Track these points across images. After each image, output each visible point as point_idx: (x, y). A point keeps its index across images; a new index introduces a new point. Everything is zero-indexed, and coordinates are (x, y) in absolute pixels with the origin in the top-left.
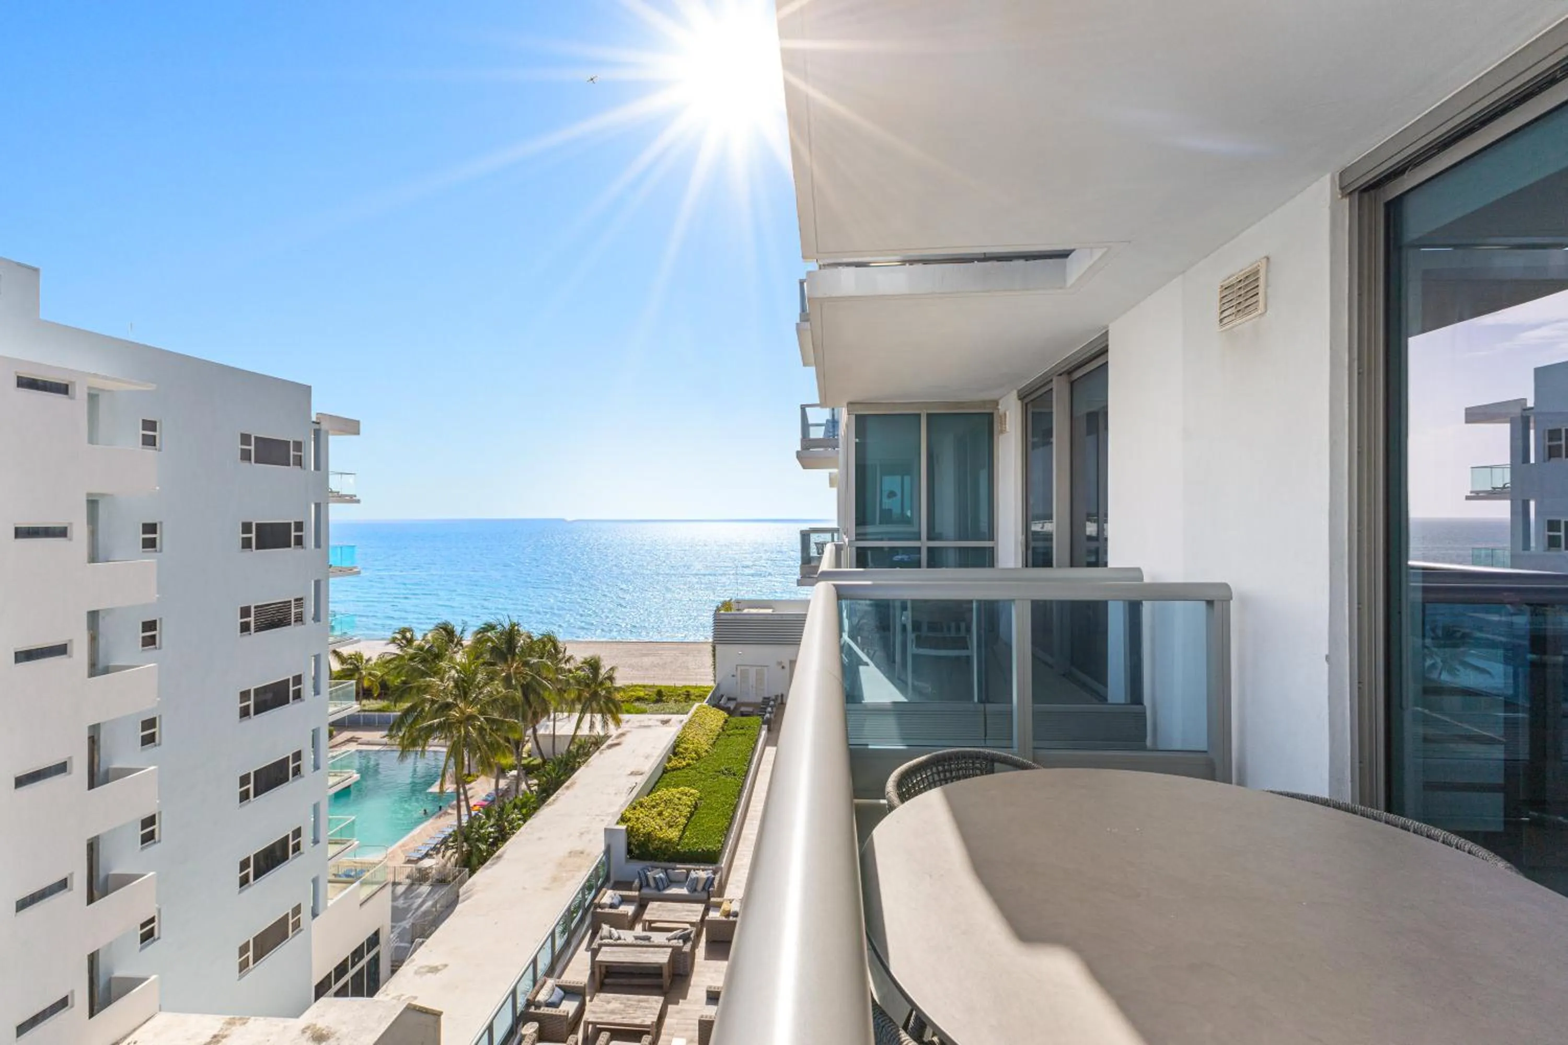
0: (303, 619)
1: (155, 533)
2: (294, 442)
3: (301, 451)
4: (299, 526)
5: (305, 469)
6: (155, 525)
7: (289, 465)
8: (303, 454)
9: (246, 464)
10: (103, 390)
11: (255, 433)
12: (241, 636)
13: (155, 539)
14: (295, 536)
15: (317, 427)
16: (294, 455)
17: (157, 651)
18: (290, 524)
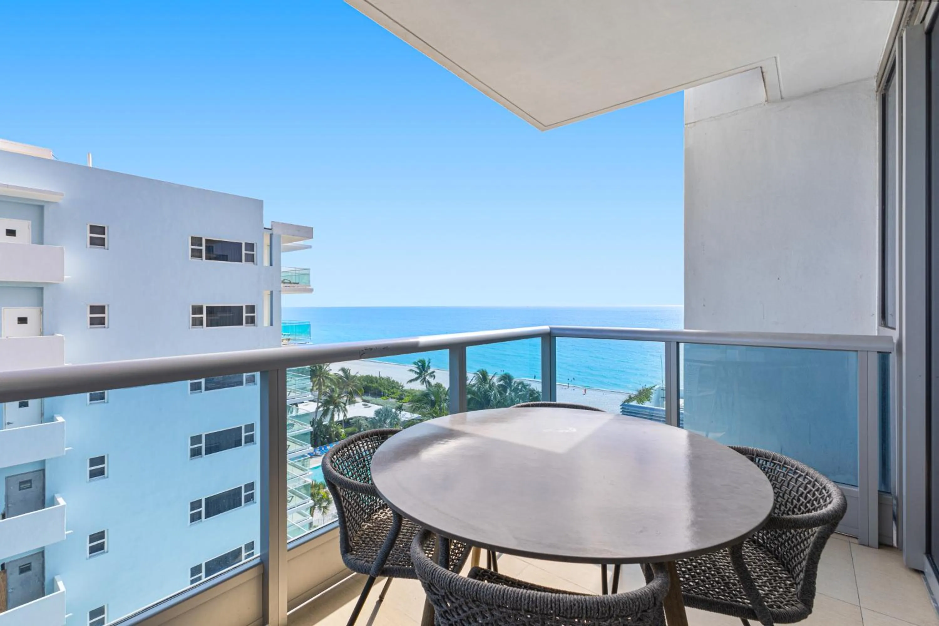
0: (256, 381)
1: (104, 313)
2: (246, 243)
3: (253, 251)
4: (251, 309)
5: (257, 265)
6: (104, 307)
7: (241, 261)
8: (255, 253)
9: (197, 260)
10: (48, 202)
11: (206, 236)
12: (191, 393)
13: (104, 318)
14: (247, 317)
15: (270, 232)
16: (246, 254)
17: (105, 405)
18: (242, 307)
